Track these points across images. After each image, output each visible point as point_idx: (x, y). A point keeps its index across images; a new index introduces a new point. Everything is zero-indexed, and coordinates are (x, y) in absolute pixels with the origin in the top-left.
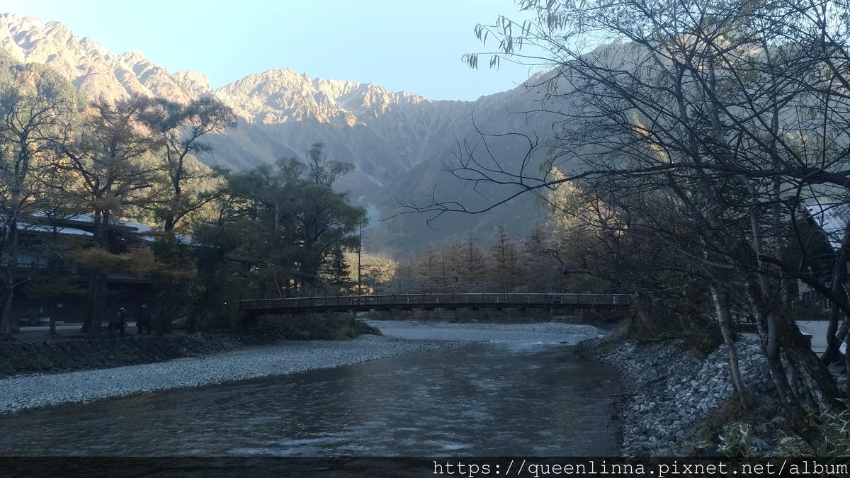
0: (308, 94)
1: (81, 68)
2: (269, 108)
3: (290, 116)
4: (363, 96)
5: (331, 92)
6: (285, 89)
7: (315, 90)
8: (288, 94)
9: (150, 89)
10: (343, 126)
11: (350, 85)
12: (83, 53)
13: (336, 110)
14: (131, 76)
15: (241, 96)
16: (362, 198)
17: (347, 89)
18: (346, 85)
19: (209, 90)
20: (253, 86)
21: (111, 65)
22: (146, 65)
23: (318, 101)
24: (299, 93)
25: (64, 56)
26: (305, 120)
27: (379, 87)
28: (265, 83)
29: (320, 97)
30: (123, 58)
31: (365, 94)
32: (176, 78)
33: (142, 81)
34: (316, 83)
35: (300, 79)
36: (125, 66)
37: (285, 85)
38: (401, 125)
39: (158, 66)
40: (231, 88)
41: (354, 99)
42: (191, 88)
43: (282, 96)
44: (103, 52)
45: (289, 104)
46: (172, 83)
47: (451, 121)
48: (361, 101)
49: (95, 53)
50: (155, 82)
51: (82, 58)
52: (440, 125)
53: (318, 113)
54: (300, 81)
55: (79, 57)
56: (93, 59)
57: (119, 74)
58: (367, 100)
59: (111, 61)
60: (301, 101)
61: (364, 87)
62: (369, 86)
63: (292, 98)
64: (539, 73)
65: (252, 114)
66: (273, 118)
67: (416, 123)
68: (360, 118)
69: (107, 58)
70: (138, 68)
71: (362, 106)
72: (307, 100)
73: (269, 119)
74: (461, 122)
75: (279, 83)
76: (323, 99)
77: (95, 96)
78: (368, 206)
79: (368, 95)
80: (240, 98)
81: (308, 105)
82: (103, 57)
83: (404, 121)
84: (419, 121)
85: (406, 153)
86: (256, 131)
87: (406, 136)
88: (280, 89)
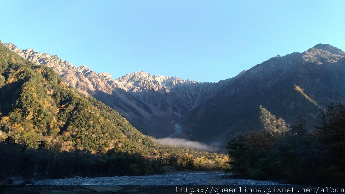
0: (151, 81)
1: (63, 71)
2: (135, 87)
3: (143, 89)
4: (173, 82)
5: (160, 80)
6: (142, 79)
7: (153, 80)
8: (143, 81)
9: (88, 79)
10: (165, 93)
11: (167, 77)
12: (64, 66)
13: (162, 87)
14: (82, 74)
15: (124, 82)
16: (173, 121)
17: (166, 79)
18: (165, 78)
19: (112, 80)
20: (129, 78)
21: (75, 70)
22: (88, 70)
23: (154, 84)
24: (147, 80)
25: (57, 67)
26: (150, 91)
27: (179, 78)
28: (134, 77)
29: (155, 82)
30: (79, 68)
31: (173, 81)
32: (99, 75)
33: (86, 76)
34: (154, 77)
35: (147, 75)
36: (80, 71)
37: (142, 77)
38: (188, 92)
39: (92, 71)
40: (120, 79)
41: (169, 82)
42: (105, 79)
43: (140, 82)
44: (72, 66)
45: (143, 85)
46: (97, 77)
47: (208, 90)
48: (171, 83)
49: (69, 66)
50: (91, 77)
51: (64, 68)
52: (204, 92)
53: (154, 88)
54: (147, 76)
55: (62, 68)
56: (68, 68)
57: (77, 74)
58: (174, 83)
59: (75, 69)
60: (148, 84)
61: (173, 78)
62: (175, 78)
63: (144, 83)
65: (128, 89)
66: (137, 90)
67: (194, 91)
68: (171, 89)
69: (73, 68)
70: (84, 72)
71: (172, 85)
72: (150, 83)
73: (135, 90)
74: (213, 91)
75: (139, 77)
76: (157, 83)
77: (67, 82)
78: (175, 124)
79: (174, 81)
80: (124, 83)
81: (151, 85)
82: (72, 67)
83: (189, 91)
84: (195, 91)
85: (190, 103)
86: (130, 95)
87: (190, 97)
88: (140, 79)
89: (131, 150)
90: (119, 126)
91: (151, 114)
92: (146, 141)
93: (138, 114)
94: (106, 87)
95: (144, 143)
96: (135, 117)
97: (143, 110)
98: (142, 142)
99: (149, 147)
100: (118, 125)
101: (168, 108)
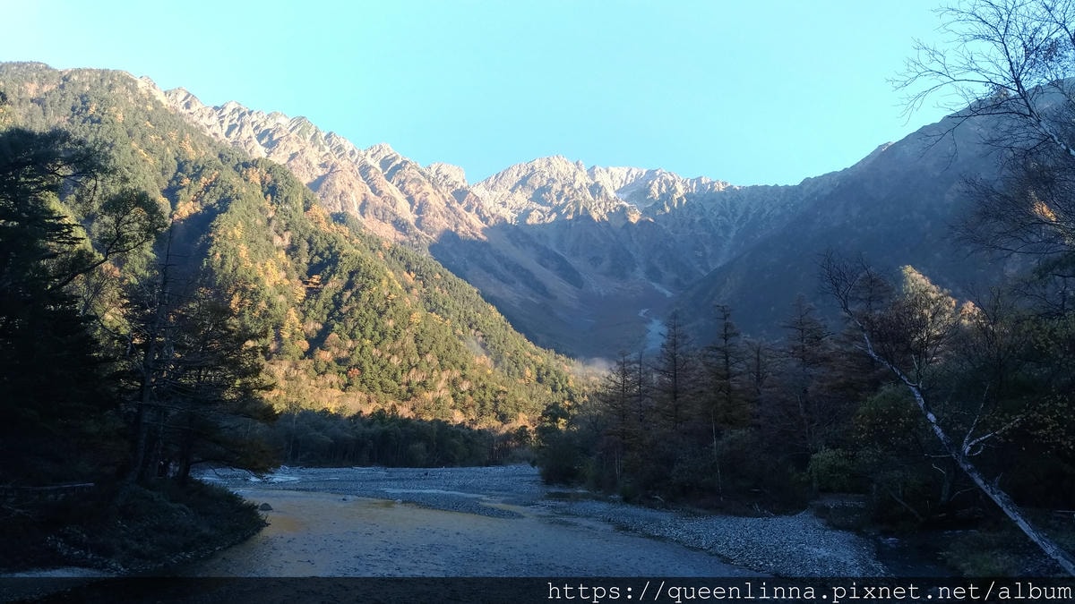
0: (581, 186)
1: (323, 166)
2: (535, 205)
3: (559, 214)
4: (650, 186)
5: (610, 181)
6: (554, 181)
7: (590, 181)
8: (557, 187)
9: (397, 186)
10: (623, 223)
11: (634, 172)
12: (327, 149)
13: (616, 203)
14: (377, 172)
15: (502, 192)
16: (645, 311)
17: (630, 178)
18: (628, 173)
19: (465, 185)
20: (516, 179)
21: (357, 161)
22: (394, 159)
23: (593, 194)
24: (571, 185)
25: (306, 154)
26: (577, 218)
27: (670, 173)
28: (531, 175)
29: (596, 189)
30: (370, 153)
31: (653, 183)
32: (427, 173)
33: (389, 178)
34: (591, 172)
35: (572, 168)
36: (370, 161)
37: (554, 176)
38: (698, 219)
39: (407, 159)
40: (491, 183)
41: (638, 191)
42: (444, 184)
43: (549, 190)
44: (348, 147)
45: (559, 198)
46: (422, 178)
47: (764, 211)
48: (647, 191)
49: (340, 148)
50: (403, 178)
51: (325, 155)
52: (750, 217)
53: (593, 208)
54: (572, 171)
55: (322, 154)
56: (337, 156)
57: (364, 171)
58: (655, 191)
59: (356, 156)
60: (573, 195)
61: (652, 174)
62: (658, 173)
63: (562, 191)
64: (886, 144)
65: (515, 212)
66: (539, 216)
67: (718, 216)
68: (645, 212)
69: (352, 153)
70: (385, 163)
71: (648, 197)
72: (580, 193)
73: (534, 219)
74: (778, 212)
75: (547, 174)
76: (600, 191)
77: (335, 197)
78: (651, 321)
79: (656, 184)
80: (501, 194)
81: (581, 199)
82: (348, 153)
83: (702, 214)
84: (722, 213)
85: (705, 254)
86: (517, 233)
87: (704, 233)
88: (548, 181)
89: (493, 399)
90: (473, 331)
91: (581, 288)
92: (548, 373)
93: (540, 288)
94: (448, 209)
95: (539, 380)
96: (530, 298)
97: (557, 277)
98: (534, 376)
99: (554, 389)
100: (470, 326)
101: (633, 270)
